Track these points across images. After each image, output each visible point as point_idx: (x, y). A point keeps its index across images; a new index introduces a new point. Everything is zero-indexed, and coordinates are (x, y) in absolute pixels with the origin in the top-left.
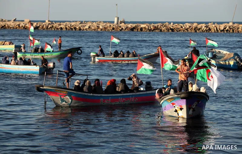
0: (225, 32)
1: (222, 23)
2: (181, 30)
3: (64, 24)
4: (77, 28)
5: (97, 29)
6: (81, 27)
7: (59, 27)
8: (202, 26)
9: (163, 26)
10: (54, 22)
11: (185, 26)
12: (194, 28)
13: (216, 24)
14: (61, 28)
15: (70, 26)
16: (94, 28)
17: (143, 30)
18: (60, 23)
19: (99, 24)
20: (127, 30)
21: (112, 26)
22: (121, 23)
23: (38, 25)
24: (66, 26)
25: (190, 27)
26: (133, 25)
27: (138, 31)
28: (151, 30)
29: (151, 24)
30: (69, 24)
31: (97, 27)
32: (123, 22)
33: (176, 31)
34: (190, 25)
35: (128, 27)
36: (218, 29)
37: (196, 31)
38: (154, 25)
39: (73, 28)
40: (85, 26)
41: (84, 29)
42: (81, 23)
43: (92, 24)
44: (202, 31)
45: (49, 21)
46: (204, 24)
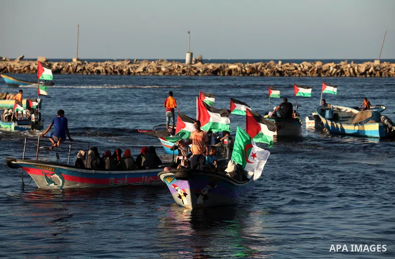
0: (368, 76)
1: (362, 61)
2: (295, 73)
3: (103, 64)
4: (125, 70)
5: (157, 73)
6: (131, 69)
7: (95, 70)
8: (330, 67)
9: (266, 67)
10: (86, 62)
11: (302, 67)
12: (316, 69)
13: (352, 63)
14: (98, 72)
15: (112, 68)
16: (152, 70)
17: (233, 73)
18: (96, 63)
19: (160, 65)
20: (206, 74)
21: (182, 67)
22: (196, 61)
23: (61, 67)
24: (105, 67)
25: (309, 68)
26: (216, 66)
27: (224, 75)
28: (246, 73)
29: (246, 64)
30: (110, 65)
31: (158, 68)
32: (200, 61)
33: (286, 75)
34: (309, 64)
35: (208, 69)
36: (356, 71)
37: (319, 76)
38: (251, 65)
39: (118, 72)
40: (138, 67)
41: (135, 73)
42: (131, 62)
43: (149, 64)
44: (329, 75)
45: (78, 60)
46: (333, 64)
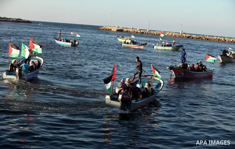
0: (233, 42)
1: (231, 38)
2: (212, 39)
3: (156, 32)
8: (222, 39)
9: (204, 37)
10: (151, 31)
11: (214, 38)
12: (218, 39)
13: (229, 38)
14: (154, 34)
15: (158, 33)
16: (170, 35)
17: (194, 38)
18: (154, 32)
19: (173, 34)
21: (179, 35)
22: (183, 34)
23: (144, 32)
25: (216, 38)
26: (189, 35)
27: (191, 38)
28: (197, 38)
29: (198, 35)
33: (209, 40)
34: (216, 37)
35: (186, 36)
36: (229, 41)
37: (219, 41)
40: (166, 34)
43: (169, 33)
44: (222, 41)
45: (149, 30)
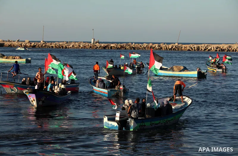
0: (172, 50)
2: (140, 48)
3: (55, 43)
4: (64, 46)
6: (67, 46)
7: (51, 46)
8: (156, 46)
9: (127, 45)
11: (143, 46)
12: (150, 47)
13: (166, 44)
14: (52, 47)
15: (59, 45)
16: (76, 46)
17: (113, 48)
18: (51, 43)
19: (80, 44)
20: (101, 48)
21: (90, 45)
22: (96, 43)
23: (36, 44)
25: (147, 46)
26: (105, 45)
27: (109, 49)
28: (118, 48)
29: (119, 44)
30: (58, 44)
31: (79, 46)
32: (98, 42)
33: (136, 49)
34: (147, 45)
35: (101, 46)
36: (167, 48)
37: (151, 49)
39: (61, 47)
40: (70, 45)
41: (69, 48)
42: (67, 43)
43: (75, 43)
44: (155, 49)
45: (43, 41)
46: (157, 44)
